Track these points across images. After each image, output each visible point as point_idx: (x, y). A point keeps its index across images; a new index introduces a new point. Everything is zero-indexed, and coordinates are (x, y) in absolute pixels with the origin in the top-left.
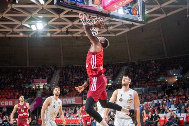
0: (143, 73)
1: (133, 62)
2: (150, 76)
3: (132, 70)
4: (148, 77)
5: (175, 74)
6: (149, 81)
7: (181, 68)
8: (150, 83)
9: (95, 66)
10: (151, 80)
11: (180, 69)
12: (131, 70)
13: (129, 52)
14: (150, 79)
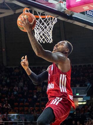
0: (25, 88)
1: (9, 67)
2: (37, 94)
3: (8, 81)
4: (35, 96)
5: (78, 94)
6: (37, 104)
7: (88, 84)
8: (37, 106)
9: (64, 85)
10: (39, 102)
11: (86, 86)
12: (6, 81)
13: (4, 50)
14: (38, 100)
